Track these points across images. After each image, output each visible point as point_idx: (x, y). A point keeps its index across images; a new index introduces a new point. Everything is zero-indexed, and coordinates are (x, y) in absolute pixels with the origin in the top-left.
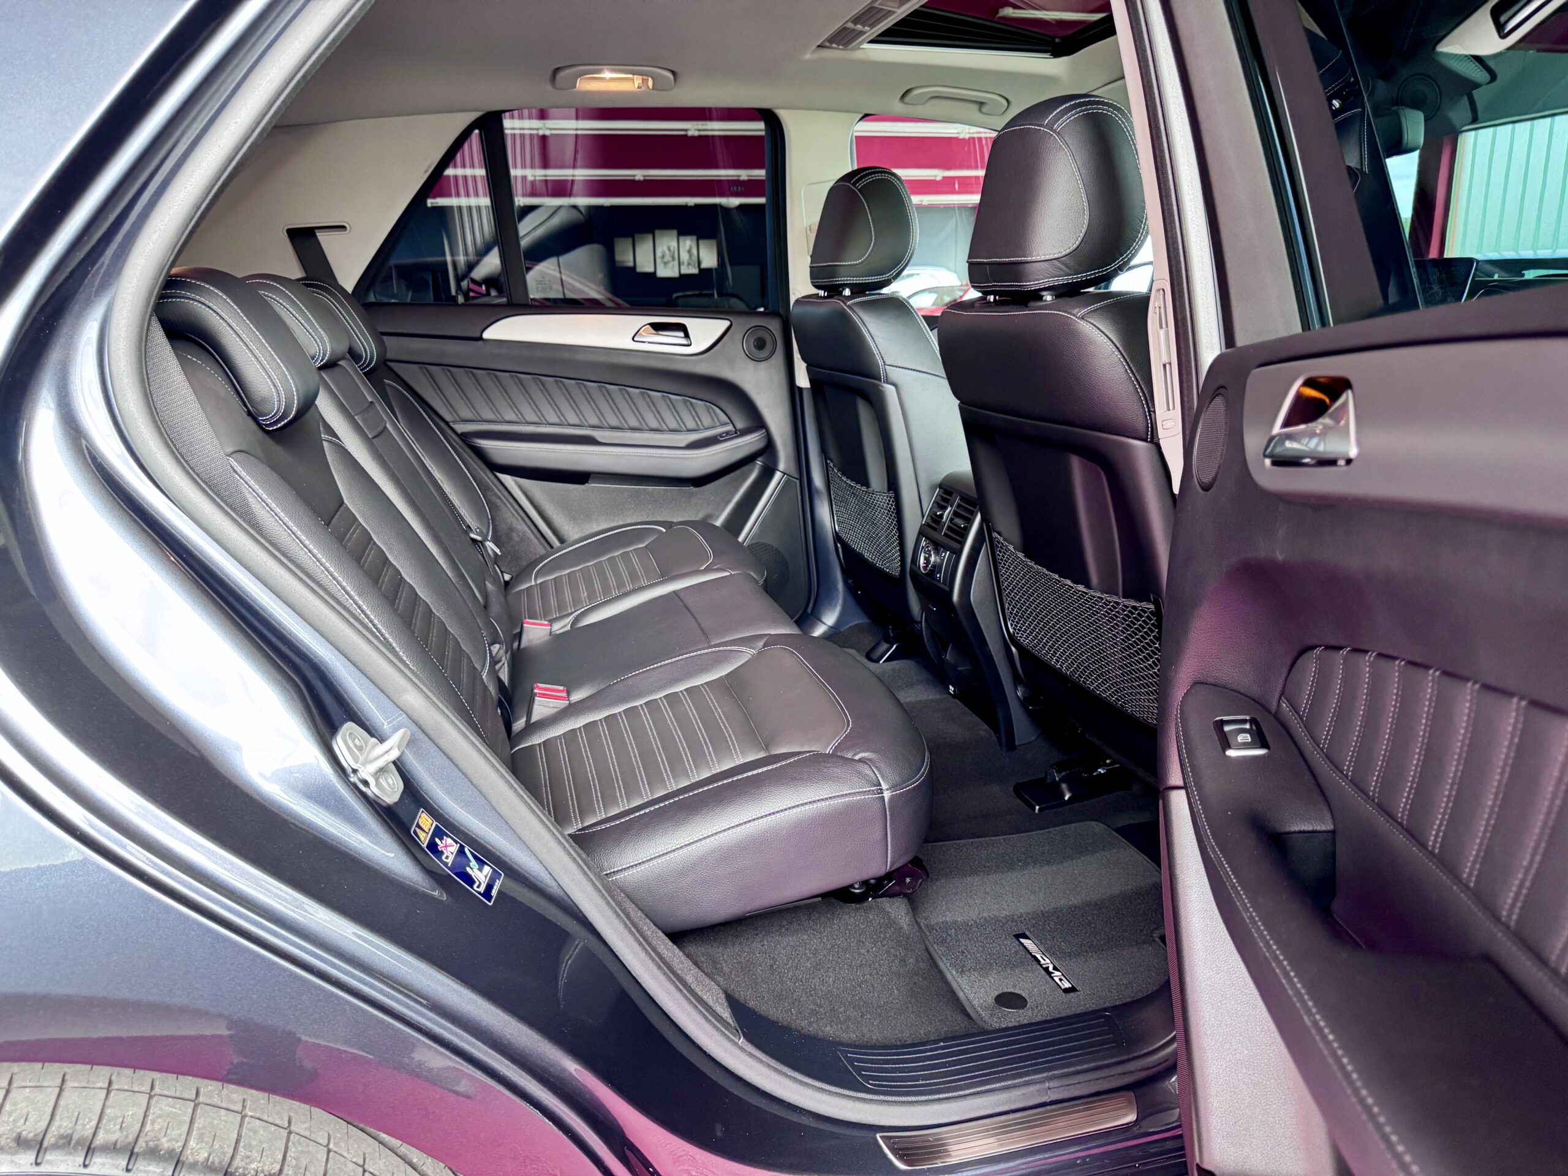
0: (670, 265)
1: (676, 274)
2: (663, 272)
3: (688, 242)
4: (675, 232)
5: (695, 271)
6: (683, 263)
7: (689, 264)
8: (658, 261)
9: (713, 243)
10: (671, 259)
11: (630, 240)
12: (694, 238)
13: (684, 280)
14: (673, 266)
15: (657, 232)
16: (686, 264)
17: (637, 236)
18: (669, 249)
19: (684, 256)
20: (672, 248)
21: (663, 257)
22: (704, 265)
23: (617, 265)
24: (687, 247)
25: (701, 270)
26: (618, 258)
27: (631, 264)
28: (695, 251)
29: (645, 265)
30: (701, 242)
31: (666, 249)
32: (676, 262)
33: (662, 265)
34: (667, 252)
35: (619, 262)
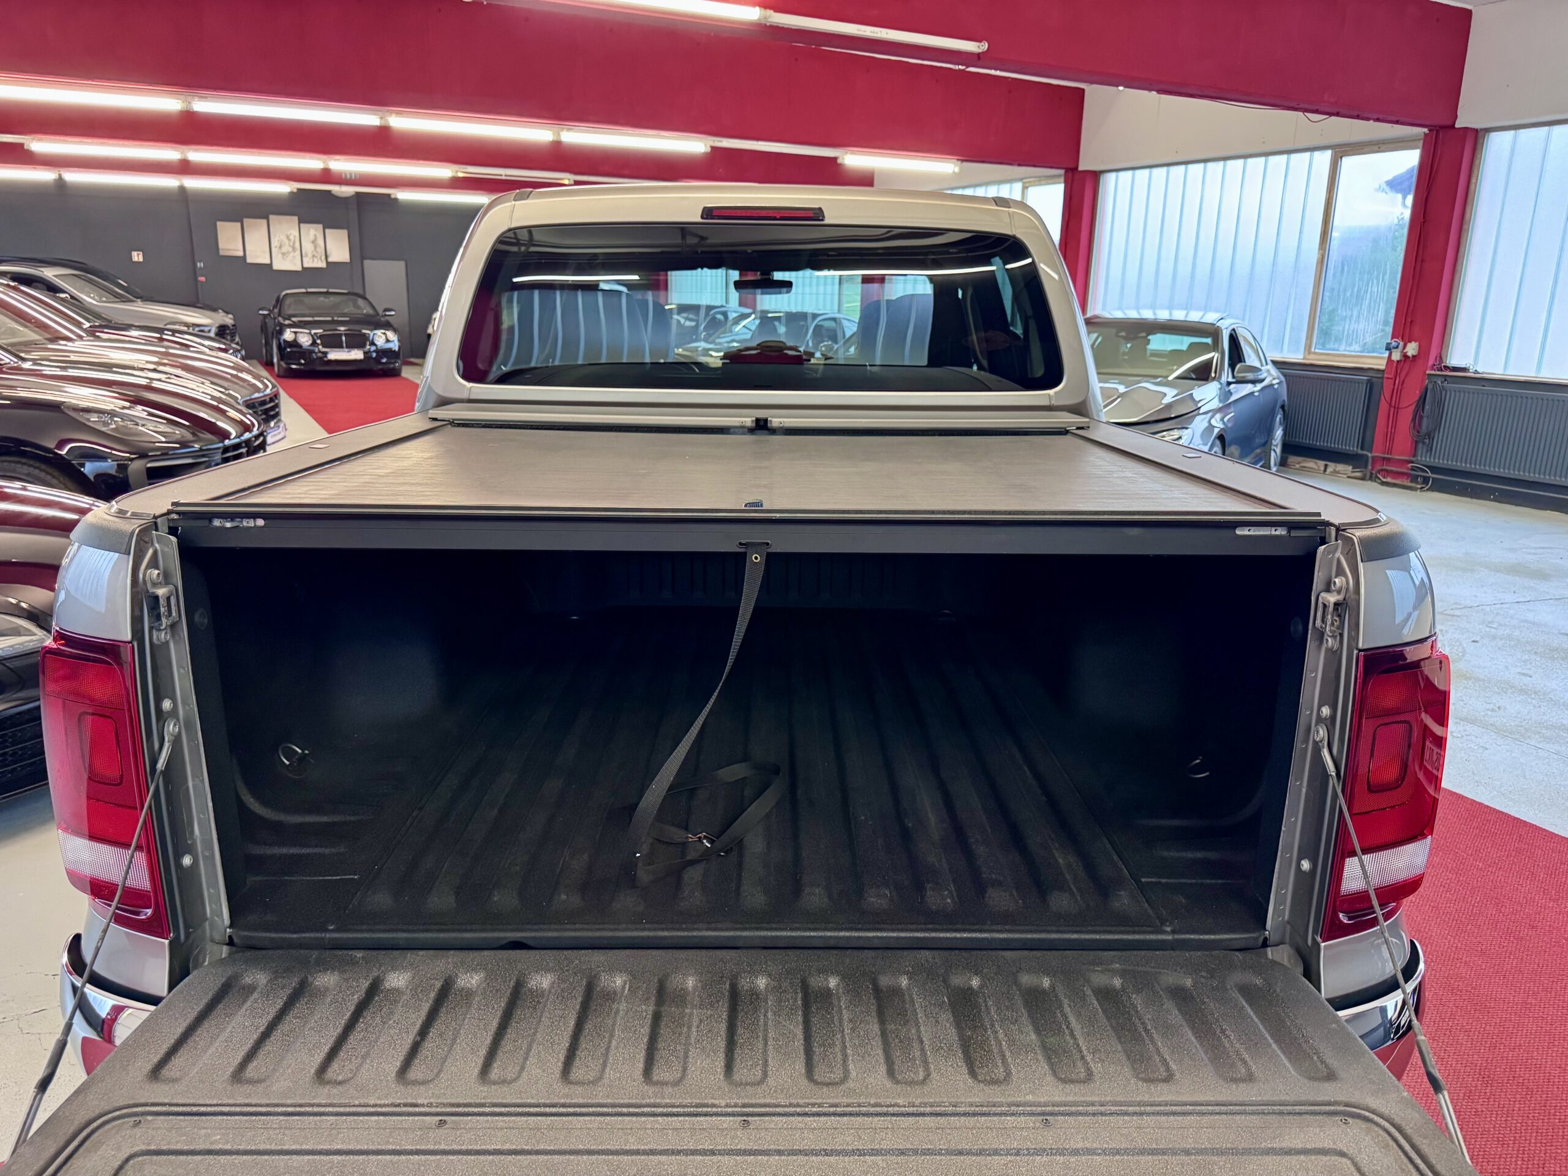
0: (292, 254)
1: (298, 267)
2: (279, 265)
3: (313, 231)
4: (296, 219)
5: (323, 265)
6: (307, 255)
7: (314, 256)
8: (273, 250)
9: (344, 233)
10: (291, 249)
11: (239, 225)
12: (320, 226)
13: (308, 275)
14: (294, 257)
15: (271, 217)
16: (310, 255)
17: (245, 220)
18: (288, 238)
19: (308, 247)
20: (292, 238)
21: (281, 247)
22: (330, 260)
23: (222, 253)
24: (312, 238)
25: (328, 263)
26: (221, 246)
27: (241, 254)
28: (321, 242)
29: (257, 255)
30: (327, 231)
31: (284, 238)
32: (298, 252)
33: (280, 255)
34: (287, 241)
35: (223, 249)
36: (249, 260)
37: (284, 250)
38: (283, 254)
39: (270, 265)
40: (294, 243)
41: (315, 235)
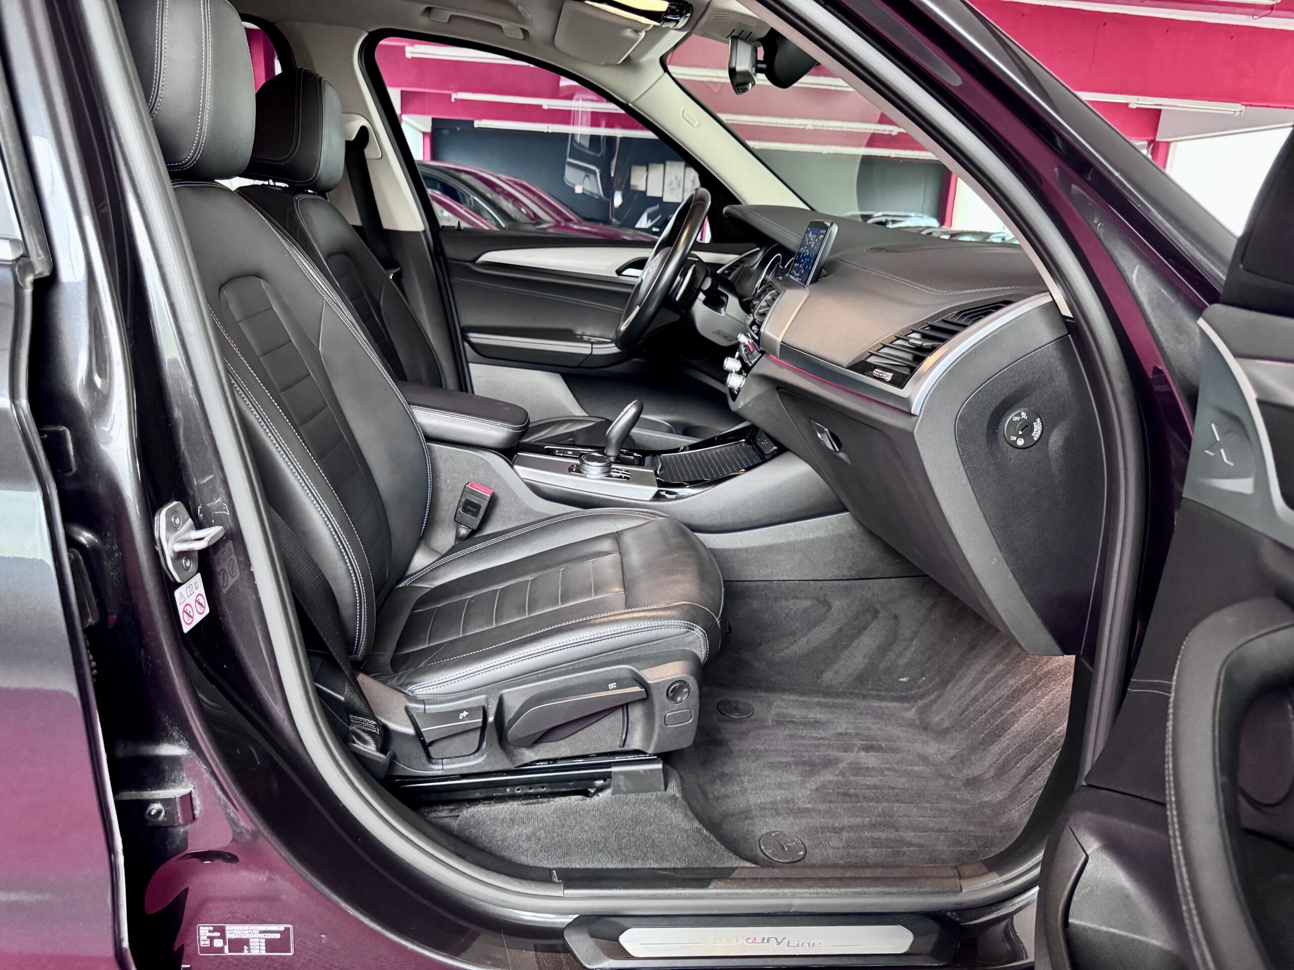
36: (649, 194)
37: (672, 186)
38: (672, 190)
39: (661, 198)
40: (680, 182)
41: (695, 177)
